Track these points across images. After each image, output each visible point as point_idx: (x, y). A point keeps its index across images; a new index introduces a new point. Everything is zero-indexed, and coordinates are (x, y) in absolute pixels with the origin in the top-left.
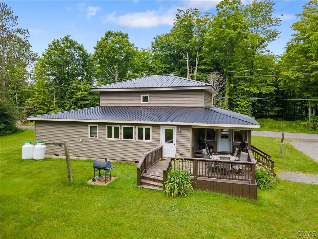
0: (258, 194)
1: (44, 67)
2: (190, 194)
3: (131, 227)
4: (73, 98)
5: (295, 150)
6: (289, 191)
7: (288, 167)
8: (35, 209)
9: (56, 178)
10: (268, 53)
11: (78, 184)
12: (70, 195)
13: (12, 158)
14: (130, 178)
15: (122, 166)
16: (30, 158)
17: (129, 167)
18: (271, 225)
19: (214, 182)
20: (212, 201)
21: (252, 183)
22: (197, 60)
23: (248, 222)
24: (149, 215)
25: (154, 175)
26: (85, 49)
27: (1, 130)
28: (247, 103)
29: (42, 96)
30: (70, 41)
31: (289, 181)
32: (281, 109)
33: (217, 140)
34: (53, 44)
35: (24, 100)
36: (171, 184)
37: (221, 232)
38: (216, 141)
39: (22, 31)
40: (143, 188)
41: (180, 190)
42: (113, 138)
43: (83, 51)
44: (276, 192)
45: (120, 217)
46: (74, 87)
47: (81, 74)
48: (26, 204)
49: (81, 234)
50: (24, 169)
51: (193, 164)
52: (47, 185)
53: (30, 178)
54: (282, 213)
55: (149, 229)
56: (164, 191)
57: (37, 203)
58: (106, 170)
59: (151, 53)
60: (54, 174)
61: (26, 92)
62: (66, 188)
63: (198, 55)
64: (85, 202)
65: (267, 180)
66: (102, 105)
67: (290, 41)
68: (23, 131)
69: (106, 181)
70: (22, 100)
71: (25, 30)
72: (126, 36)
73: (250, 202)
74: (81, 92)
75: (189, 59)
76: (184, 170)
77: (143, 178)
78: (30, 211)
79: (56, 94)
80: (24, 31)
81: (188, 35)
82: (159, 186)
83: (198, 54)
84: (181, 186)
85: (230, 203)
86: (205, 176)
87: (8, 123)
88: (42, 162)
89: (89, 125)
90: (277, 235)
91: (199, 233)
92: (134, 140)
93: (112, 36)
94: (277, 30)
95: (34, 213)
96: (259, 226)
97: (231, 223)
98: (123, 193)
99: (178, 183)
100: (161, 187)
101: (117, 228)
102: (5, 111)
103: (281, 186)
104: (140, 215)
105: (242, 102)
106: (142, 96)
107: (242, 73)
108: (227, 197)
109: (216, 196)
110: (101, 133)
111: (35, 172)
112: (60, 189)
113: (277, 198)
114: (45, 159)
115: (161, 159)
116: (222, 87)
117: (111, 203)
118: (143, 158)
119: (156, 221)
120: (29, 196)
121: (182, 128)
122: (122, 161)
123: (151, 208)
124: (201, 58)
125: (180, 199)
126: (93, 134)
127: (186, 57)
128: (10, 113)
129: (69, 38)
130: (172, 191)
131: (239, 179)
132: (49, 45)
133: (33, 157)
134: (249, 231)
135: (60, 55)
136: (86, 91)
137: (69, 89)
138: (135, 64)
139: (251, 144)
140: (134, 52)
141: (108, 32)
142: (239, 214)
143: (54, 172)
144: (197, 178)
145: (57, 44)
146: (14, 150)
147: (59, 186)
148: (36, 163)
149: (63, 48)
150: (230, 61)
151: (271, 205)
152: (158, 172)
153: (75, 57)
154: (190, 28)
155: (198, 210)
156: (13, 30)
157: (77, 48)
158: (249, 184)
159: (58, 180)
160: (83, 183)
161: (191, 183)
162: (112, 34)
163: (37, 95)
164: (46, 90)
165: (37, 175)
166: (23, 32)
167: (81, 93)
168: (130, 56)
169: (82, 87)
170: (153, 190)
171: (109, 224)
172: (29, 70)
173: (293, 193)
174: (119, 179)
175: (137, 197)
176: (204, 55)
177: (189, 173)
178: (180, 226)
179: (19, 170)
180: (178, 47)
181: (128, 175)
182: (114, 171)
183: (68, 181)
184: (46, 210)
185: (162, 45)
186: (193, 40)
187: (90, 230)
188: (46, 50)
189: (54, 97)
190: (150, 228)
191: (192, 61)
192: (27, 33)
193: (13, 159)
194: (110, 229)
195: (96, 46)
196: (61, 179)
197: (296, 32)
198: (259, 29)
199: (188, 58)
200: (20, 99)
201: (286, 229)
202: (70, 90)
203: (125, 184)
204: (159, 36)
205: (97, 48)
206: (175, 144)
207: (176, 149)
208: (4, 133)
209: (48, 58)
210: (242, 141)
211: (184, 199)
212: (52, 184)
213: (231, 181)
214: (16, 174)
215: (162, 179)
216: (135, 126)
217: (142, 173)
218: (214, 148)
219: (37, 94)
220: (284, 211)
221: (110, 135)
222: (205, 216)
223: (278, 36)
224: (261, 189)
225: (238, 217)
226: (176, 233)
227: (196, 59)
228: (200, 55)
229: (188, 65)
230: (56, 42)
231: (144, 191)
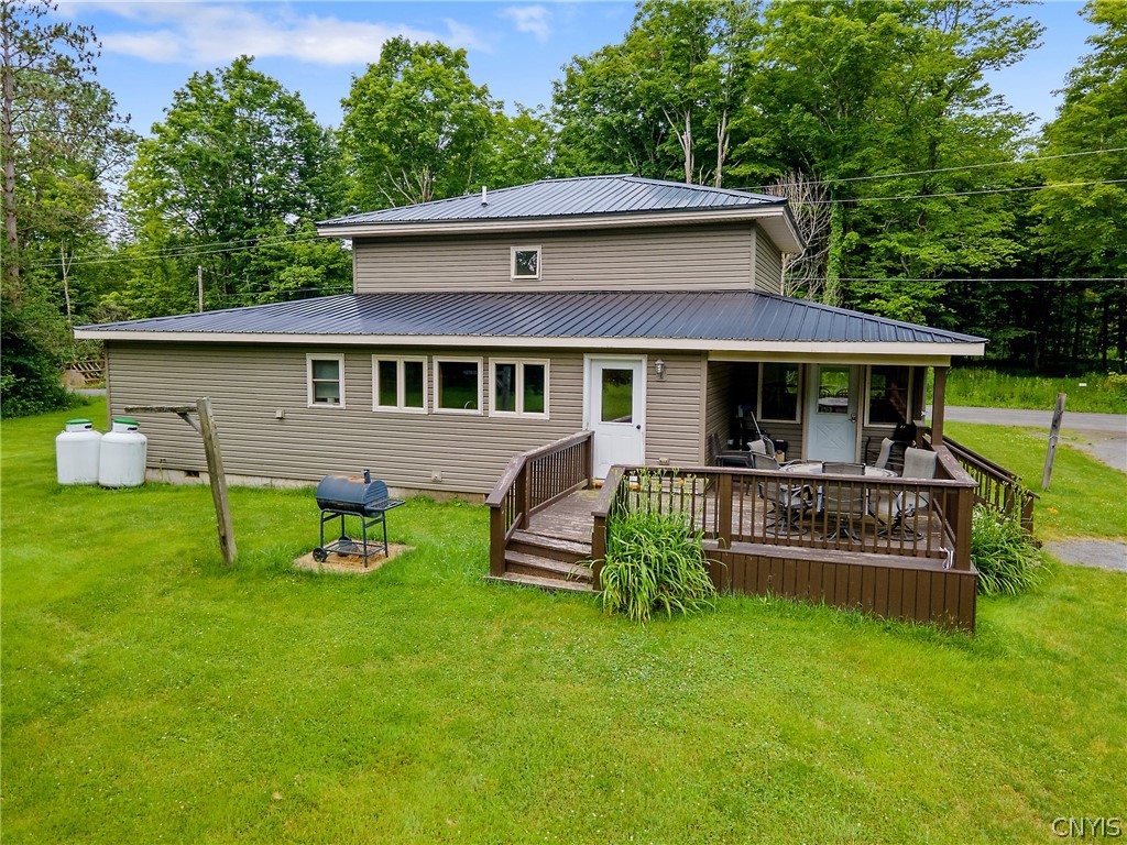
0: (979, 613)
1: (160, 174)
2: (703, 607)
3: (458, 730)
4: (268, 289)
5: (1097, 466)
6: (1099, 603)
7: (1078, 522)
8: (73, 657)
9: (173, 548)
10: (993, 109)
11: (256, 567)
12: (222, 608)
13: (23, 481)
14: (462, 548)
15: (435, 511)
16: (88, 481)
17: (465, 514)
18: (1042, 727)
19: (797, 560)
20: (791, 636)
21: (954, 567)
22: (724, 142)
23: (946, 714)
24: (534, 684)
25: (556, 536)
26: (309, 110)
27: (5, 396)
28: (907, 306)
29: (158, 285)
30: (254, 79)
31: (1093, 569)
32: (1028, 332)
33: (802, 418)
34: (191, 88)
35: (93, 299)
36: (627, 567)
37: (836, 753)
38: (798, 421)
39: (71, 32)
40: (512, 583)
41: (662, 590)
42: (401, 407)
43: (303, 117)
44: (1045, 606)
45: (414, 690)
46: (270, 249)
47: (296, 202)
48: (43, 638)
49: (247, 752)
50: (59, 515)
51: (714, 500)
52: (135, 570)
53: (76, 547)
54: (1082, 684)
55: (534, 737)
56: (595, 595)
57: (87, 636)
58: (366, 513)
59: (550, 124)
60: (171, 532)
61: (99, 268)
62: (210, 581)
63: (727, 124)
64: (277, 633)
65: (1010, 562)
66: (361, 291)
67: (1081, 66)
68: (85, 403)
69: (365, 558)
70: (87, 297)
71: (83, 30)
72: (459, 59)
73: (948, 639)
74: (295, 269)
75: (694, 140)
76: (676, 513)
77: (514, 545)
78: (53, 664)
79: (207, 278)
80: (79, 33)
81: (690, 49)
82: (575, 576)
83: (727, 119)
84: (667, 573)
85: (865, 642)
86: (764, 541)
87: (31, 370)
88: (132, 496)
89: (310, 357)
90: (1075, 766)
91: (745, 757)
92: (479, 411)
93: (406, 58)
94: (1030, 22)
95: (67, 670)
96: (993, 730)
97: (874, 719)
98: (433, 603)
99: (653, 561)
100: (583, 579)
101: (398, 732)
102: (16, 328)
103: (1064, 588)
104: (497, 682)
105: (888, 301)
106: (514, 250)
107: (893, 190)
108: (851, 622)
109: (808, 615)
110: (358, 384)
111: (97, 526)
112: (187, 584)
113: (1051, 629)
114: (145, 486)
115: (584, 483)
116: (816, 236)
117: (383, 637)
118: (512, 466)
119: (562, 708)
120: (58, 610)
121: (667, 364)
122: (434, 494)
123: (542, 657)
124: (737, 136)
125: (659, 627)
126: (323, 391)
127: (682, 133)
128: (35, 335)
129: (248, 66)
130: (627, 593)
131: (901, 552)
132: (177, 94)
133: (98, 477)
134: (954, 749)
135: (218, 131)
136: (314, 263)
137: (252, 256)
138: (493, 163)
139: (945, 433)
140: (489, 121)
141: (391, 41)
142: (905, 685)
143: (171, 528)
144: (729, 546)
145: (204, 88)
146: (38, 459)
147: (183, 574)
148: (107, 497)
149: (228, 105)
150: (850, 143)
151: (1036, 654)
152: (574, 528)
153: (274, 139)
154: (698, 20)
155: (734, 669)
156: (42, 30)
157: (279, 105)
158: (947, 569)
159: (181, 553)
160: (277, 566)
161: (704, 565)
162: (407, 49)
163: (138, 279)
164: (173, 264)
165: (102, 538)
166: (75, 35)
167: (297, 270)
168: (473, 132)
169: (300, 249)
170: (552, 590)
171: (368, 715)
172: (110, 188)
173: (1116, 612)
174: (421, 551)
175: (489, 616)
176: (748, 122)
177: (698, 527)
178: (664, 726)
179: (38, 521)
180: (654, 96)
181: (455, 540)
182: (403, 526)
183: (221, 556)
184: (120, 658)
185: (592, 89)
186: (709, 64)
187: (289, 739)
188: (166, 112)
189: (200, 286)
190: (535, 732)
191: (705, 146)
192: (91, 40)
193: (30, 484)
194: (371, 734)
195: (348, 97)
196: (193, 550)
197: (1101, 30)
198: (960, 21)
199: (687, 136)
200: (79, 294)
201: (1108, 745)
202: (255, 259)
203: (443, 569)
204: (583, 57)
205: (352, 103)
206: (639, 427)
207: (643, 447)
208: (16, 409)
209: (175, 141)
210: (900, 421)
211: (679, 625)
212: (157, 569)
213: (869, 558)
214: (24, 532)
215: (587, 550)
216: (486, 358)
217: (511, 528)
218: (790, 449)
219: (140, 276)
220: (1090, 674)
221: (388, 395)
222: (767, 690)
223: (1037, 42)
224: (985, 593)
225: (903, 695)
226: (647, 753)
227: (720, 138)
228: (734, 123)
229: (687, 164)
230: (200, 81)
231: (515, 593)
